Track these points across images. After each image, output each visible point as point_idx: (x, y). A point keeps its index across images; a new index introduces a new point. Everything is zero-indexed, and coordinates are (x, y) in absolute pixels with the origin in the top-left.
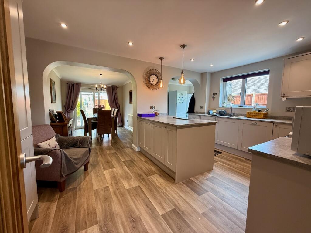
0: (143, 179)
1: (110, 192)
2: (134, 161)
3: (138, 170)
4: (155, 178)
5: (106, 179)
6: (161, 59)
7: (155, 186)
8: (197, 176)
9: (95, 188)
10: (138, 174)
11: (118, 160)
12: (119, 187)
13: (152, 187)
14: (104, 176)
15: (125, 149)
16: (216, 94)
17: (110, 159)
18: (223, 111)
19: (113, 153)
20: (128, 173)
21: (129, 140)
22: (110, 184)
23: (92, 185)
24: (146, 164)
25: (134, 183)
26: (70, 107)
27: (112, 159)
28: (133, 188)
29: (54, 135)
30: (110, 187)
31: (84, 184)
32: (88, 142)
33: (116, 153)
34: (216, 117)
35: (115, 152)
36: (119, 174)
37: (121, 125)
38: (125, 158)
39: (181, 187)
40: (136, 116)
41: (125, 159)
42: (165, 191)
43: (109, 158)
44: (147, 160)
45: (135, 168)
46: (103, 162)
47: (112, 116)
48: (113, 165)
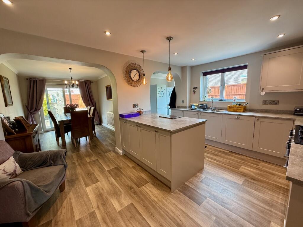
0: (135, 193)
1: (98, 219)
2: (121, 168)
3: (127, 181)
4: (148, 189)
5: (90, 200)
6: (143, 52)
7: (151, 200)
8: (191, 179)
9: (77, 218)
10: (128, 186)
11: (102, 170)
12: (108, 210)
13: (146, 202)
14: (87, 195)
15: (107, 153)
16: (197, 88)
17: (92, 170)
18: (205, 105)
19: (94, 161)
20: (117, 187)
21: (110, 142)
22: (96, 207)
23: (73, 213)
24: (134, 170)
25: (126, 201)
26: (34, 108)
27: (94, 169)
28: (125, 207)
29: (12, 154)
30: (97, 212)
31: (61, 212)
32: (62, 157)
33: (98, 161)
34: (199, 112)
35: (96, 159)
36: (106, 189)
37: (99, 123)
38: (109, 166)
39: (178, 197)
40: (118, 116)
41: (110, 168)
42: (162, 206)
43: (90, 168)
44: (134, 165)
45: (123, 178)
46: (84, 175)
47: (89, 116)
48: (96, 178)
